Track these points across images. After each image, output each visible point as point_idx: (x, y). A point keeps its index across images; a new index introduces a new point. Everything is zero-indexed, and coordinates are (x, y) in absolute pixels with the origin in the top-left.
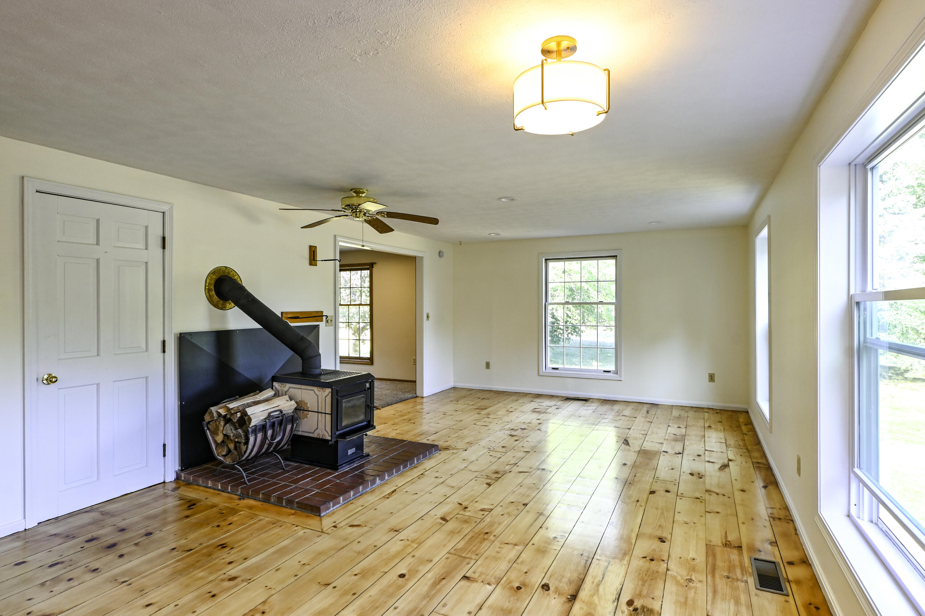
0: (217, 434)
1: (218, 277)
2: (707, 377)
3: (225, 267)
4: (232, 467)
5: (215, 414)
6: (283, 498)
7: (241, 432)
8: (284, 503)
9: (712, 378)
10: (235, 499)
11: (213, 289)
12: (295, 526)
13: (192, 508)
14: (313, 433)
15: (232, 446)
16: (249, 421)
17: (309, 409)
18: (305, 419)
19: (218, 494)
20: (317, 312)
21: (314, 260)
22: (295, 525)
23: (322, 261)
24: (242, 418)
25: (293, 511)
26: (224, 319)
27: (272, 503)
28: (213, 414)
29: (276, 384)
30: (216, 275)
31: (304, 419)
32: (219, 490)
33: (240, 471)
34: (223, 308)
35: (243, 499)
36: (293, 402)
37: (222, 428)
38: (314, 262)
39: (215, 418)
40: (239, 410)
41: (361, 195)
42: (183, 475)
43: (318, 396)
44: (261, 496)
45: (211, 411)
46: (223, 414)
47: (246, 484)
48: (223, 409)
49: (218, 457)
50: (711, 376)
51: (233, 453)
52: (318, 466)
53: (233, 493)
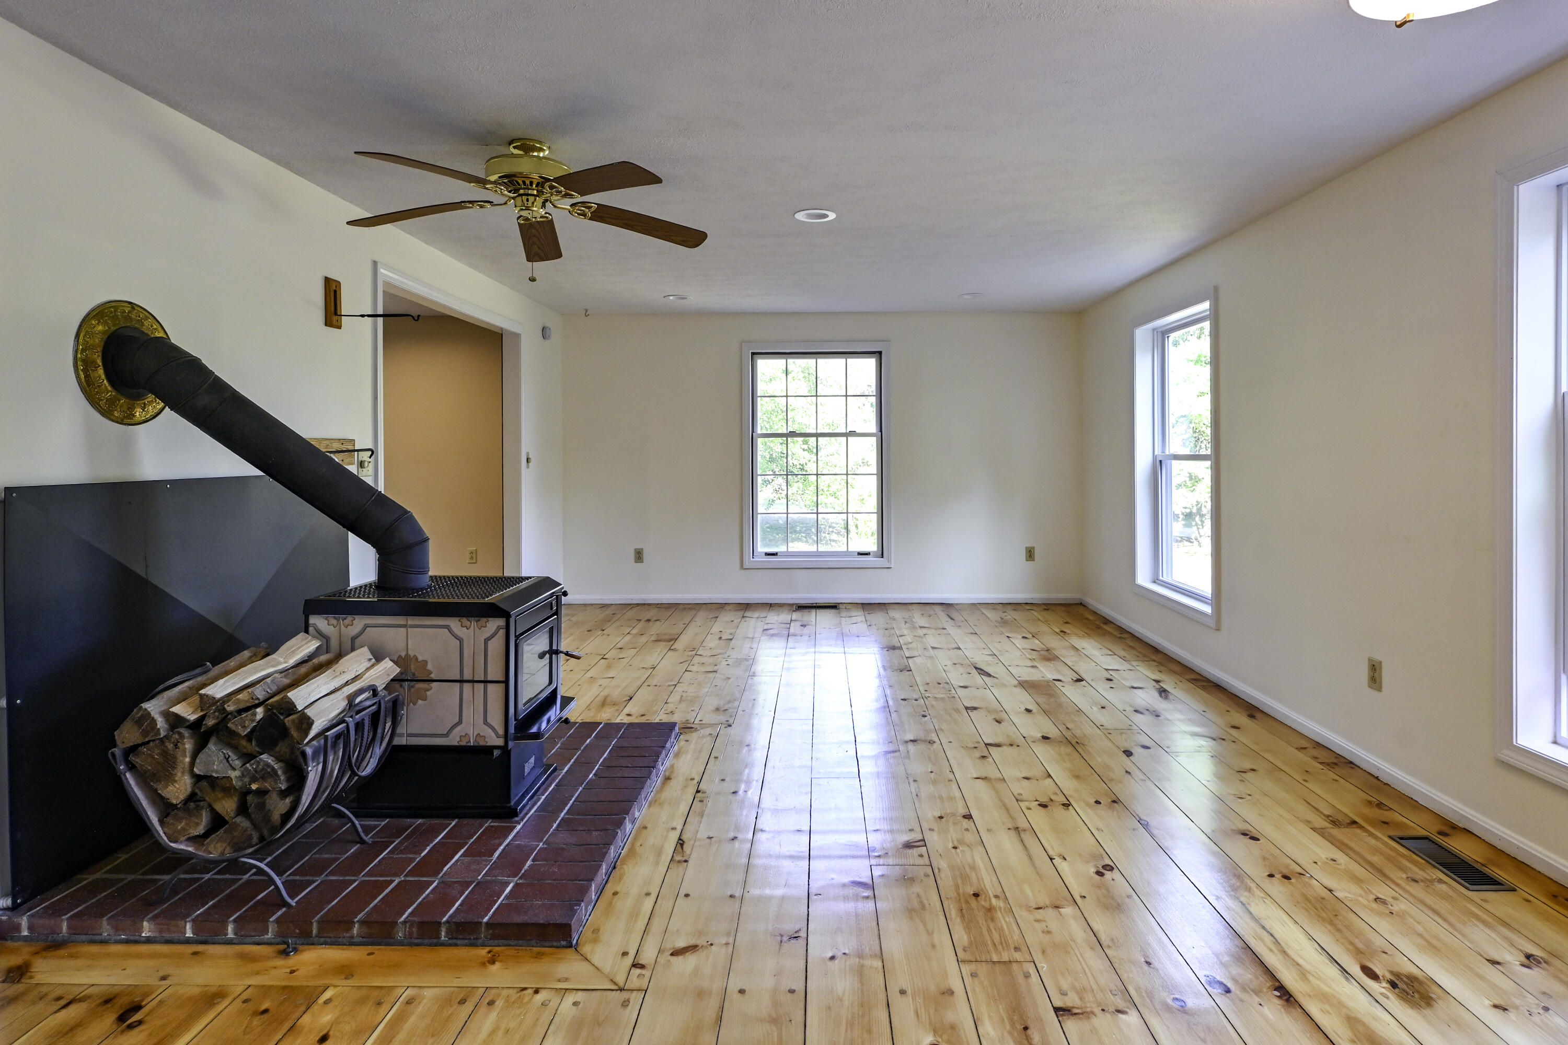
0: (169, 778)
1: (113, 329)
2: (1023, 554)
3: (130, 303)
4: (234, 866)
5: (161, 723)
6: (440, 923)
7: (272, 763)
8: (443, 934)
9: (1030, 554)
10: (269, 958)
11: (99, 362)
12: (530, 991)
13: (140, 1022)
14: (446, 735)
15: (227, 807)
16: (305, 726)
17: (433, 676)
18: (420, 702)
19: (195, 953)
20: (342, 441)
21: (336, 314)
22: (525, 989)
23: (363, 316)
24: (270, 717)
25: (483, 952)
26: (127, 450)
27: (401, 944)
28: (154, 721)
29: (318, 621)
30: (106, 323)
31: (414, 704)
32: (188, 941)
33: (260, 871)
34: (127, 420)
35: (295, 950)
36: (387, 664)
37: (187, 760)
38: (335, 318)
39: (163, 734)
40: (258, 699)
41: (535, 154)
42: (24, 921)
43: (461, 641)
44: (356, 930)
45: (147, 715)
46: (193, 718)
47: (285, 904)
48: (183, 703)
49: (172, 845)
50: (1030, 551)
51: (236, 825)
52: (453, 818)
53: (248, 940)
